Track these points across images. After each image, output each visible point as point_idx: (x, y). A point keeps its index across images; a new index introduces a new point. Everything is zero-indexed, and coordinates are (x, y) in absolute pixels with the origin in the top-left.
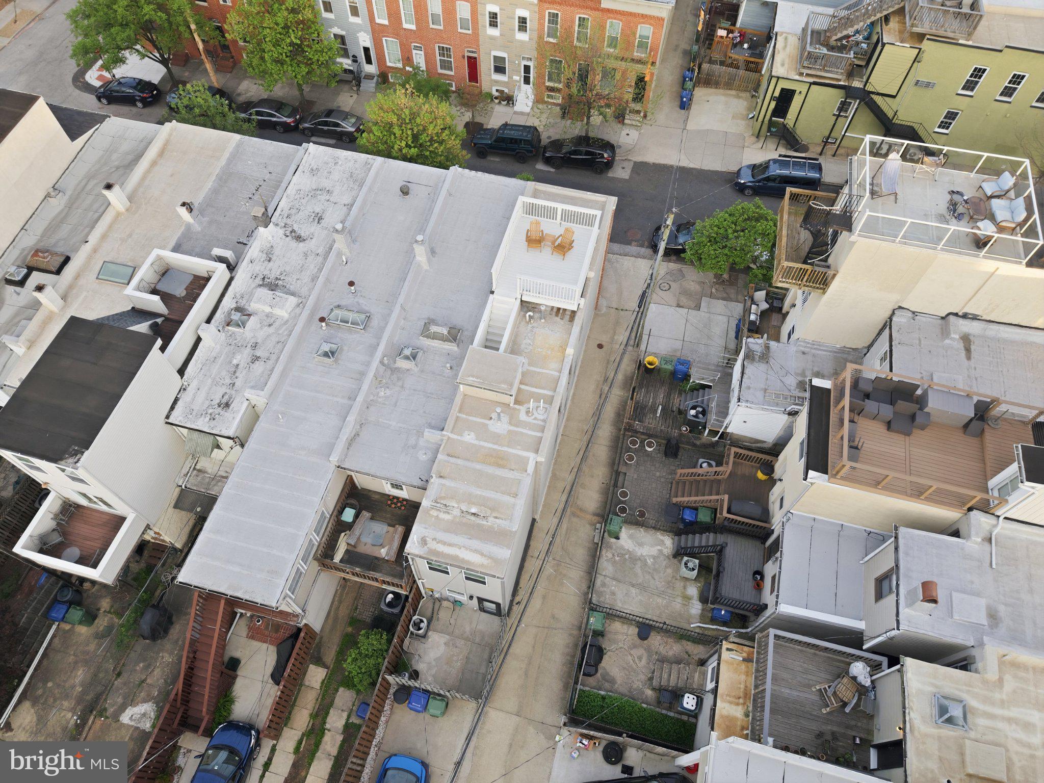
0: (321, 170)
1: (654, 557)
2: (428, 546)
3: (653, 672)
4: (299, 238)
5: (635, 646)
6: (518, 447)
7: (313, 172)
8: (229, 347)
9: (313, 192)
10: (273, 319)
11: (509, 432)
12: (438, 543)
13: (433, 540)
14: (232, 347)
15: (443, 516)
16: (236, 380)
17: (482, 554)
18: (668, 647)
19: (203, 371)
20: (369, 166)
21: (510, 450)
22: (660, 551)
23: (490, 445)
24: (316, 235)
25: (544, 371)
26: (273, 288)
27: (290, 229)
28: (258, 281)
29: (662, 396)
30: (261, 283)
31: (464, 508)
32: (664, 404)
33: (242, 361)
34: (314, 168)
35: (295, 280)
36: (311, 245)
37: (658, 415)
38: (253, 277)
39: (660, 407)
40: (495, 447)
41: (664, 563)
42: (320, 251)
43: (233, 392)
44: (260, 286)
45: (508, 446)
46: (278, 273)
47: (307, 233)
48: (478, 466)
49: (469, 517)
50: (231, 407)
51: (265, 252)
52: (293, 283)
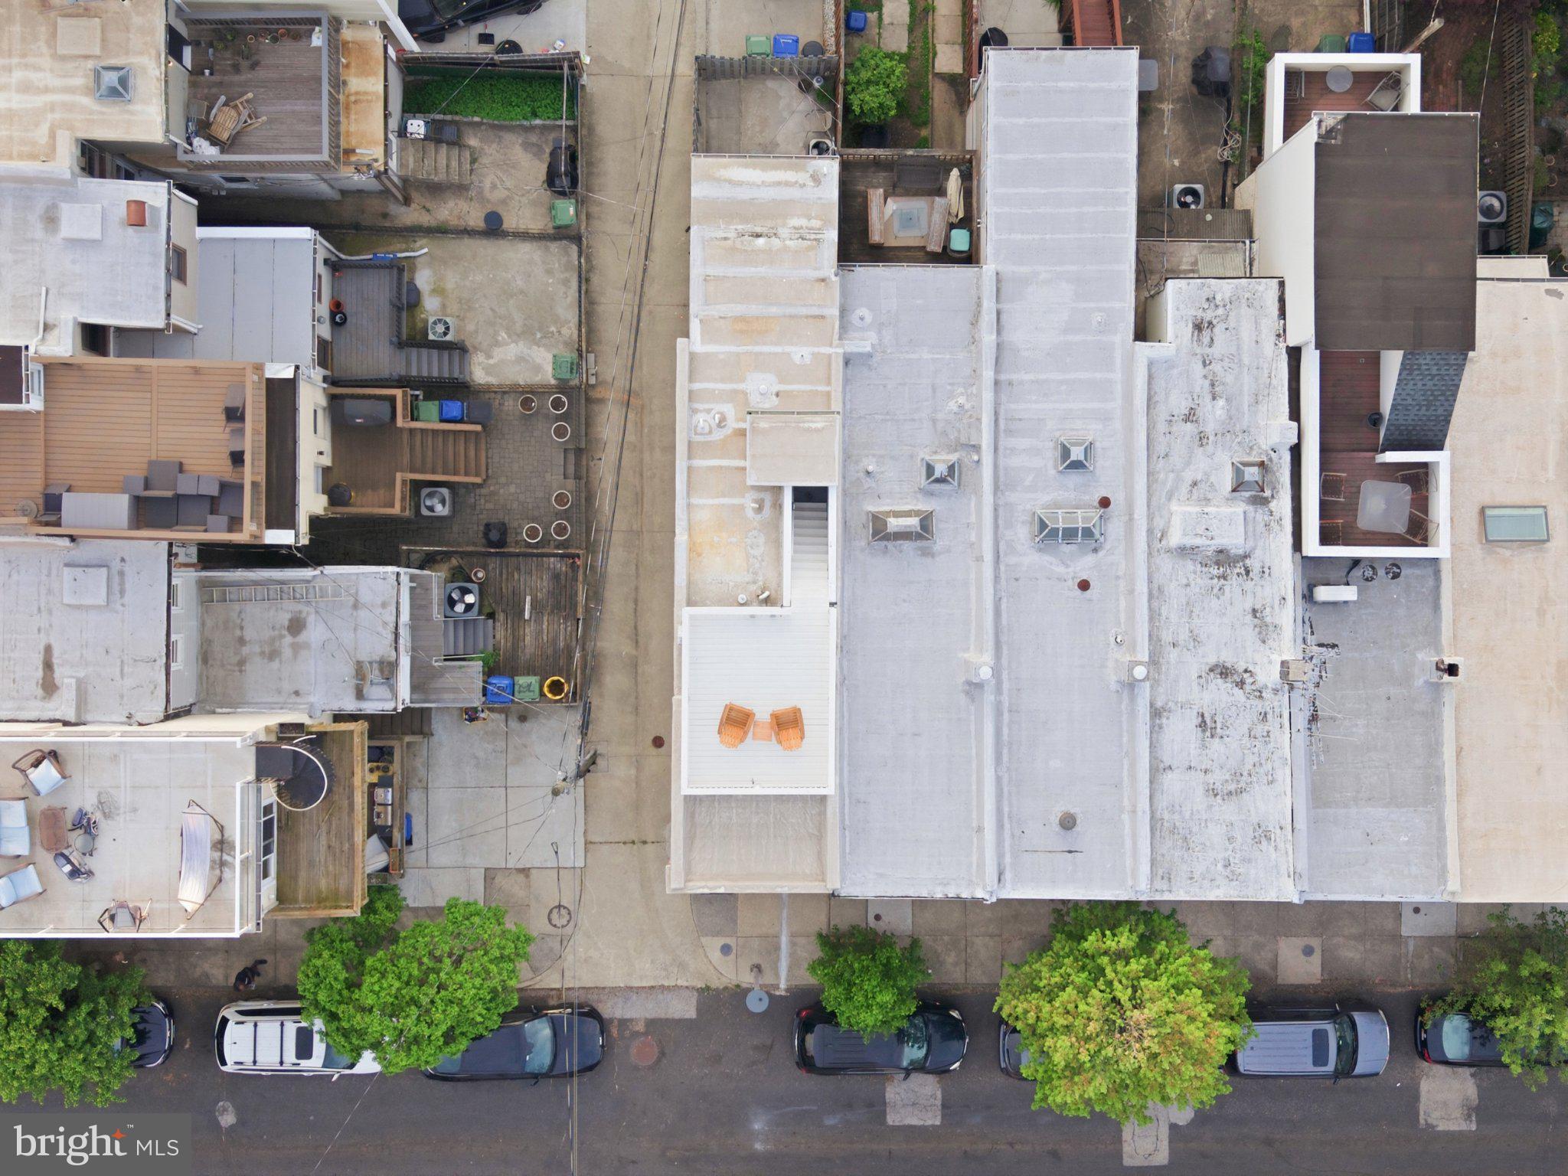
0: (1250, 841)
1: (497, 344)
2: (808, 175)
3: (472, 170)
4: (1224, 671)
5: (504, 202)
6: (722, 357)
7: (1262, 835)
8: (1245, 428)
9: (1242, 784)
10: (1195, 497)
11: (742, 380)
12: (796, 182)
13: (805, 185)
14: (1238, 428)
15: (802, 222)
16: (1204, 371)
17: (730, 182)
18: (455, 212)
19: (1266, 375)
20: (1160, 872)
21: (733, 349)
22: (489, 356)
23: (766, 349)
24: (1196, 688)
25: (716, 501)
26: (1221, 557)
27: (1248, 687)
28: (1254, 563)
29: (528, 639)
30: (1248, 562)
31: (775, 241)
32: (521, 624)
33: (1209, 407)
34: (1264, 842)
35: (1193, 584)
36: (1195, 664)
37: (528, 599)
38: (1267, 570)
39: (527, 616)
40: (757, 349)
41: (480, 338)
42: (1173, 655)
43: (1198, 351)
44: (1246, 556)
45: (738, 355)
46: (1227, 589)
47: (1212, 686)
48: (774, 310)
49: (764, 230)
50: (1190, 325)
51: (1271, 628)
52: (1192, 576)
